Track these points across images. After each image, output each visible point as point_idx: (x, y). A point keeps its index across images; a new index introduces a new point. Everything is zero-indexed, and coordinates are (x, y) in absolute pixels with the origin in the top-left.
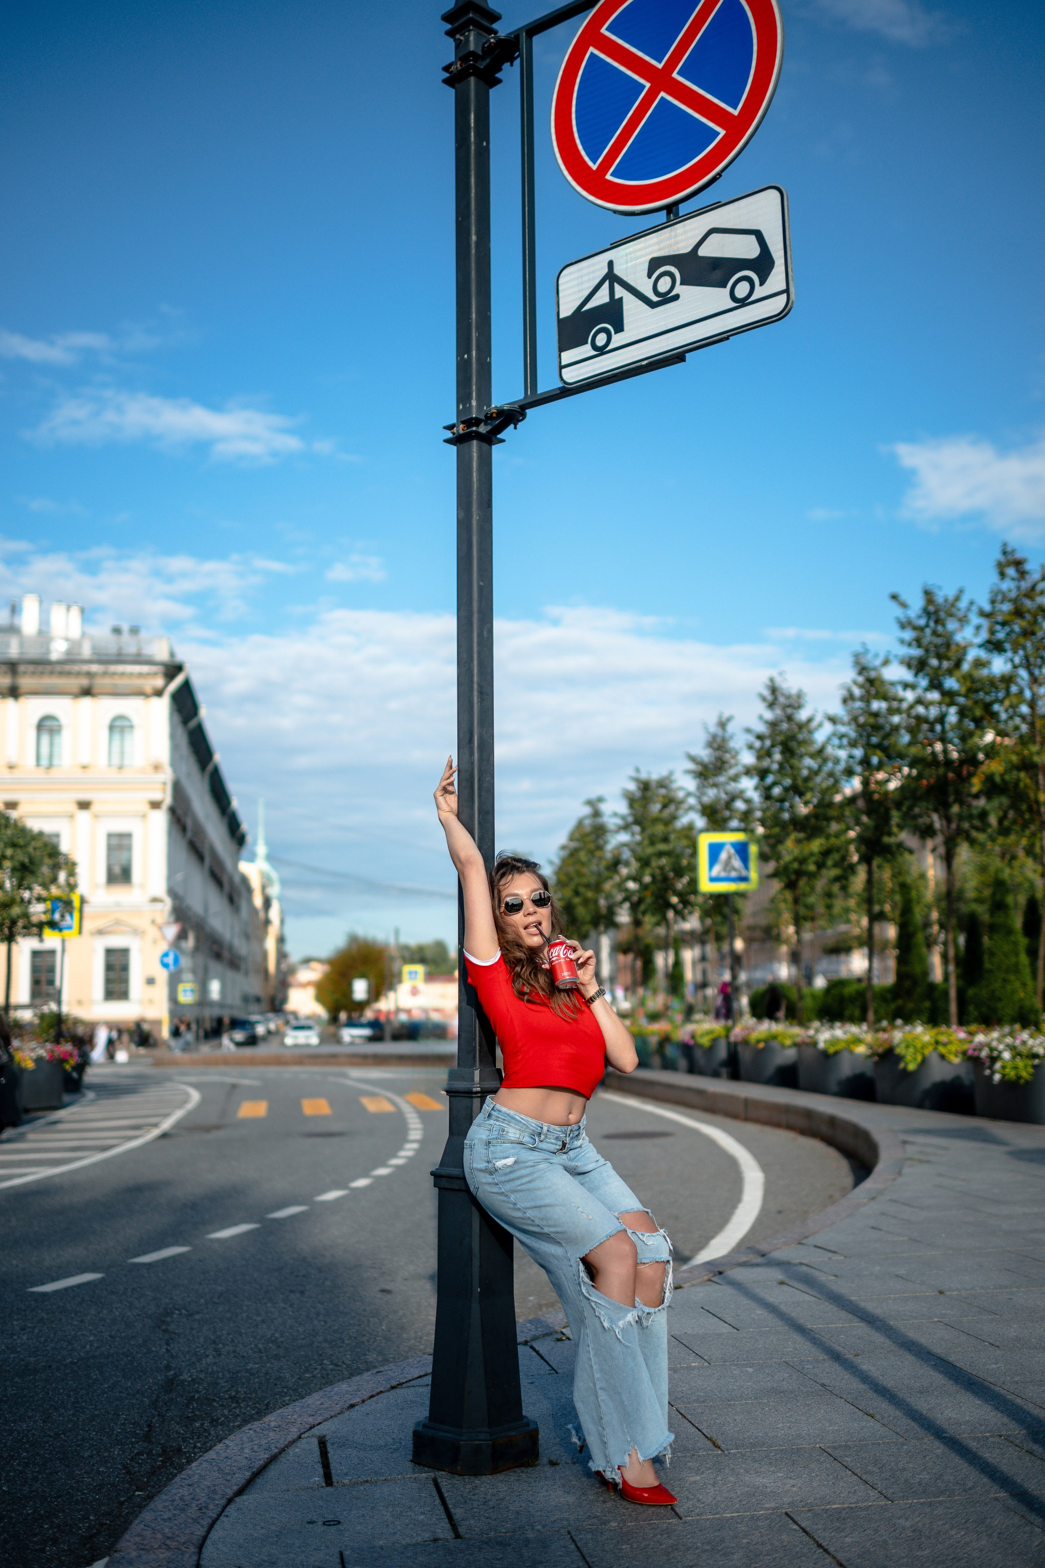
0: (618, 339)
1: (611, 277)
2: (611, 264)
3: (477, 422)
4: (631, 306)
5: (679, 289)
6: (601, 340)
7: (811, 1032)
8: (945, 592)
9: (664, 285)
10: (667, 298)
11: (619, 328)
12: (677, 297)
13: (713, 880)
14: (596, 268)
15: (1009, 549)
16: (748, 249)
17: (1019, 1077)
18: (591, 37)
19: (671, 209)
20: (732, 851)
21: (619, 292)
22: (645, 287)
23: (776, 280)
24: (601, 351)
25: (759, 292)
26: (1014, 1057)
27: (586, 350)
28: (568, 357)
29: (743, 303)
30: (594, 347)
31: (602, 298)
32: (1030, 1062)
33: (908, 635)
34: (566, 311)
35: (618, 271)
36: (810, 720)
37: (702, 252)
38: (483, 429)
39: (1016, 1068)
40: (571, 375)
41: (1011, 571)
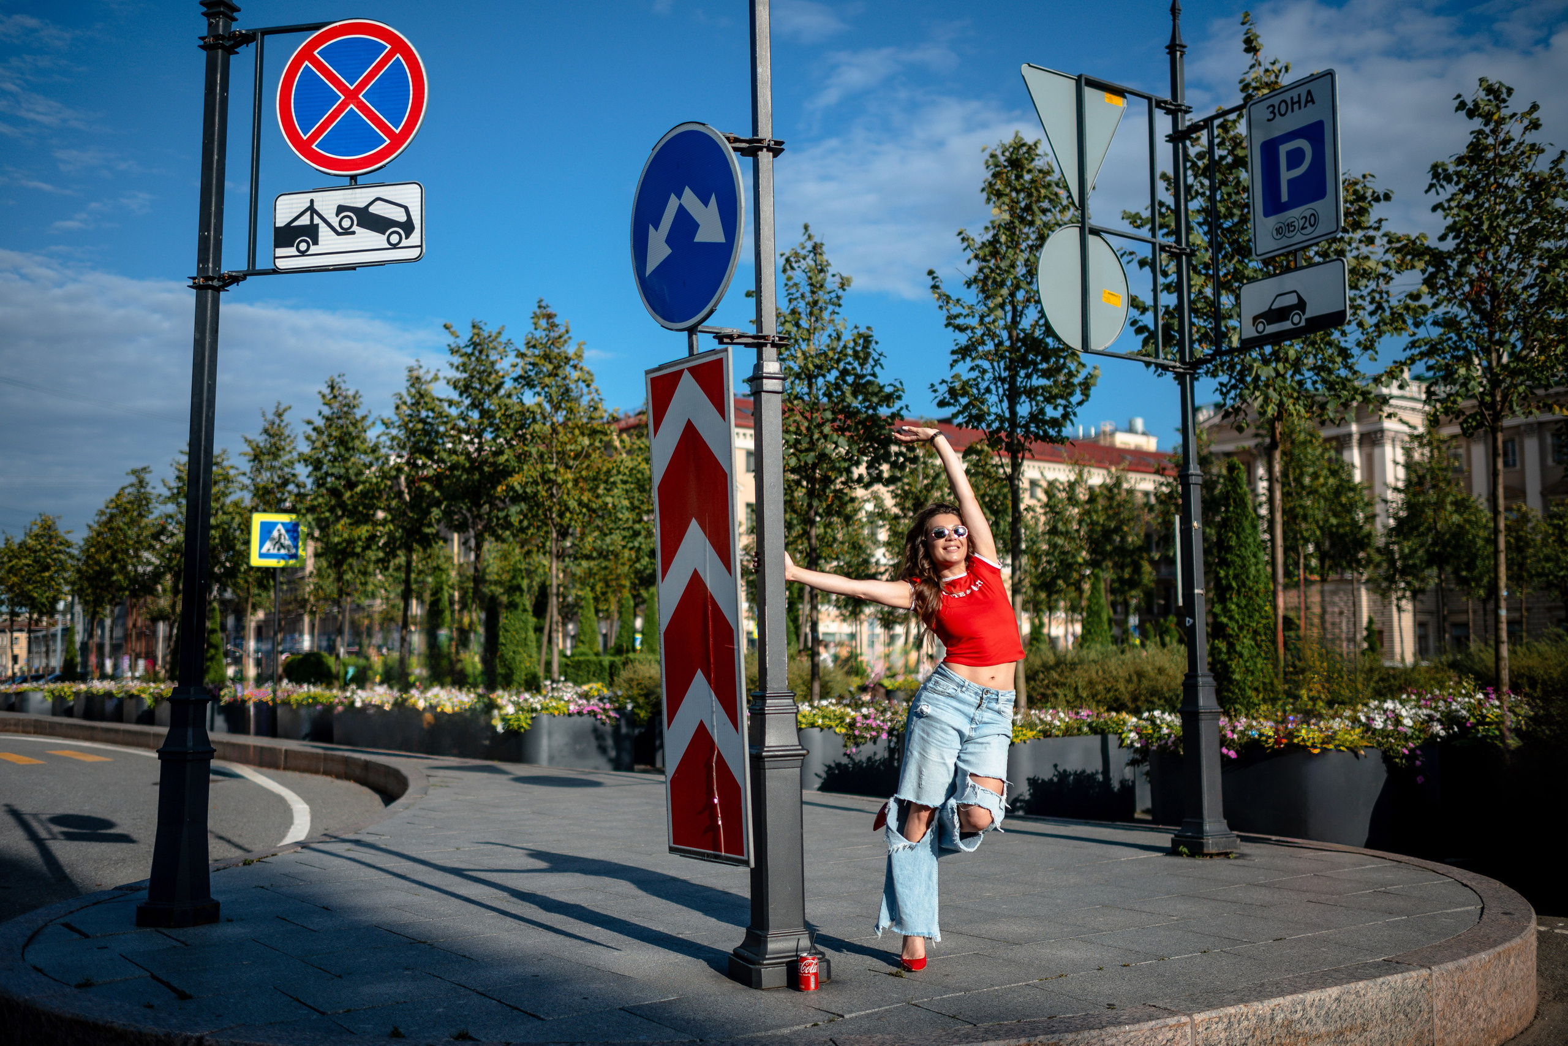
0: (313, 249)
1: (311, 209)
2: (312, 201)
3: (212, 279)
4: (324, 231)
5: (355, 228)
6: (303, 246)
7: (348, 694)
8: (490, 329)
9: (346, 223)
10: (347, 232)
11: (316, 243)
12: (353, 233)
13: (262, 556)
14: (302, 201)
15: (543, 304)
16: (400, 216)
17: (520, 727)
18: (306, 54)
19: (353, 178)
20: (283, 531)
21: (317, 220)
22: (334, 221)
23: (415, 238)
24: (303, 254)
25: (404, 243)
26: (517, 712)
27: (292, 251)
28: (280, 252)
29: (395, 246)
30: (298, 250)
31: (305, 220)
32: (529, 715)
33: (457, 360)
34: (281, 222)
35: (316, 206)
36: (364, 418)
37: (372, 209)
38: (216, 283)
39: (518, 720)
40: (281, 264)
41: (543, 323)
